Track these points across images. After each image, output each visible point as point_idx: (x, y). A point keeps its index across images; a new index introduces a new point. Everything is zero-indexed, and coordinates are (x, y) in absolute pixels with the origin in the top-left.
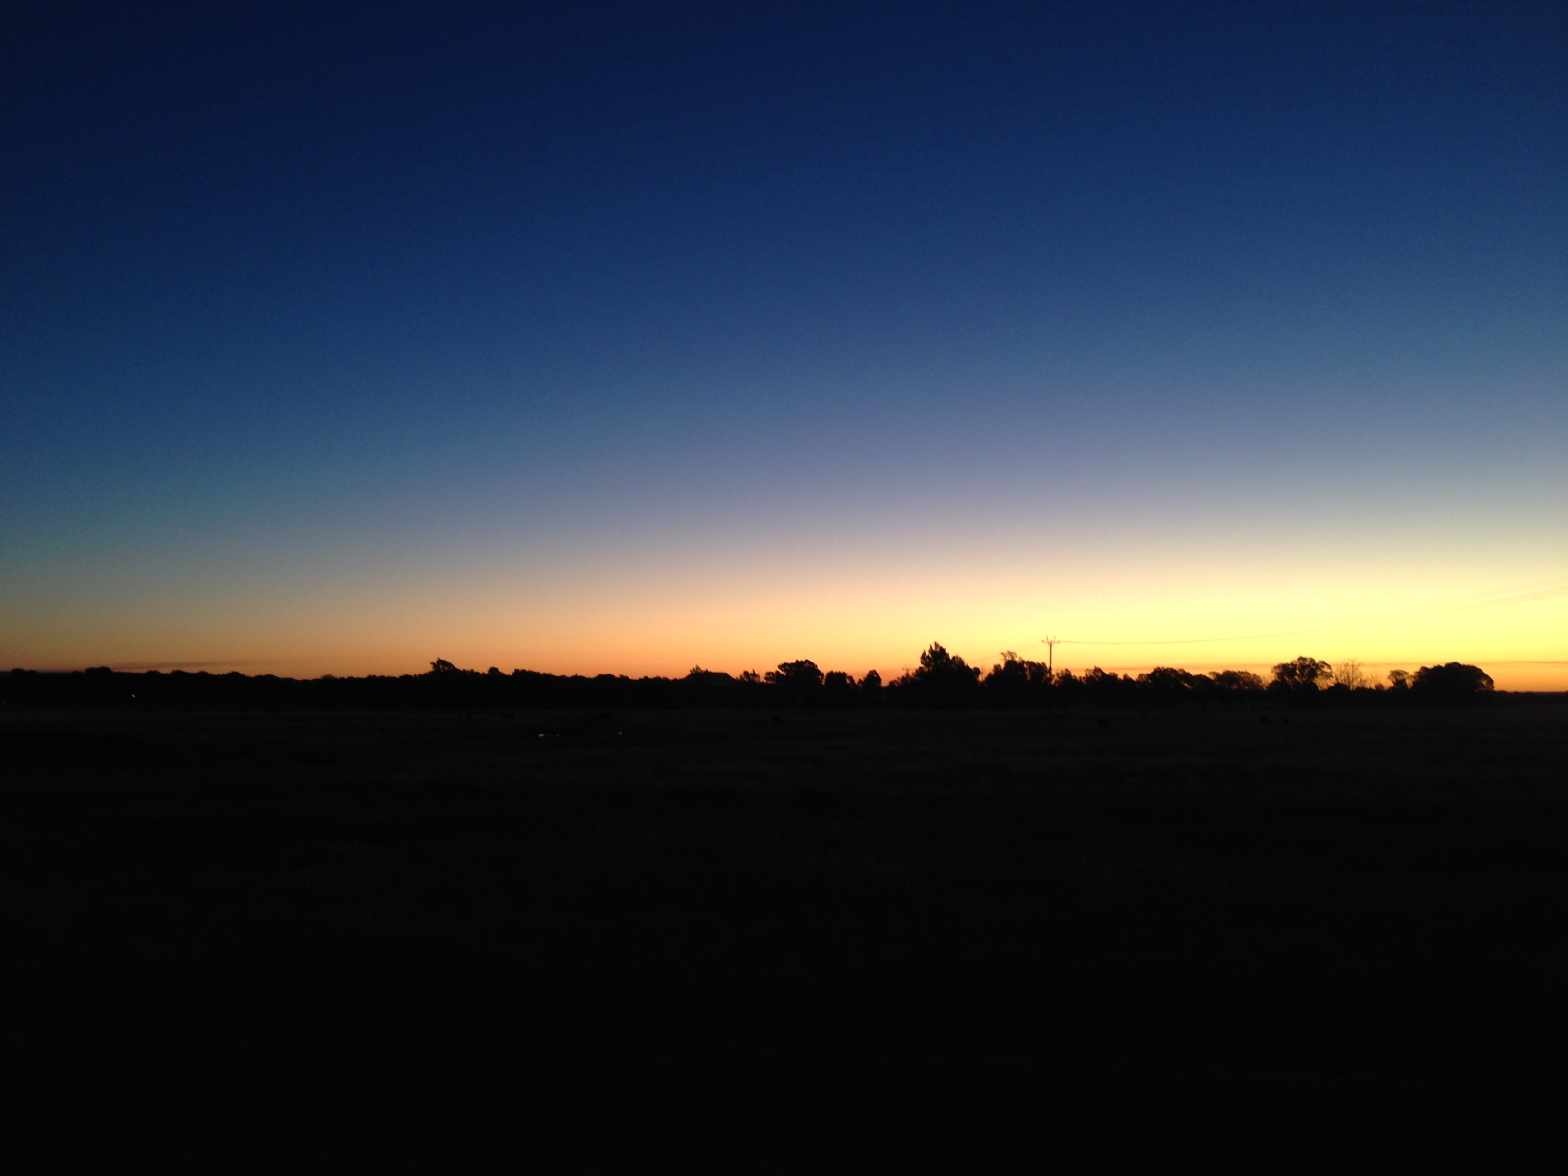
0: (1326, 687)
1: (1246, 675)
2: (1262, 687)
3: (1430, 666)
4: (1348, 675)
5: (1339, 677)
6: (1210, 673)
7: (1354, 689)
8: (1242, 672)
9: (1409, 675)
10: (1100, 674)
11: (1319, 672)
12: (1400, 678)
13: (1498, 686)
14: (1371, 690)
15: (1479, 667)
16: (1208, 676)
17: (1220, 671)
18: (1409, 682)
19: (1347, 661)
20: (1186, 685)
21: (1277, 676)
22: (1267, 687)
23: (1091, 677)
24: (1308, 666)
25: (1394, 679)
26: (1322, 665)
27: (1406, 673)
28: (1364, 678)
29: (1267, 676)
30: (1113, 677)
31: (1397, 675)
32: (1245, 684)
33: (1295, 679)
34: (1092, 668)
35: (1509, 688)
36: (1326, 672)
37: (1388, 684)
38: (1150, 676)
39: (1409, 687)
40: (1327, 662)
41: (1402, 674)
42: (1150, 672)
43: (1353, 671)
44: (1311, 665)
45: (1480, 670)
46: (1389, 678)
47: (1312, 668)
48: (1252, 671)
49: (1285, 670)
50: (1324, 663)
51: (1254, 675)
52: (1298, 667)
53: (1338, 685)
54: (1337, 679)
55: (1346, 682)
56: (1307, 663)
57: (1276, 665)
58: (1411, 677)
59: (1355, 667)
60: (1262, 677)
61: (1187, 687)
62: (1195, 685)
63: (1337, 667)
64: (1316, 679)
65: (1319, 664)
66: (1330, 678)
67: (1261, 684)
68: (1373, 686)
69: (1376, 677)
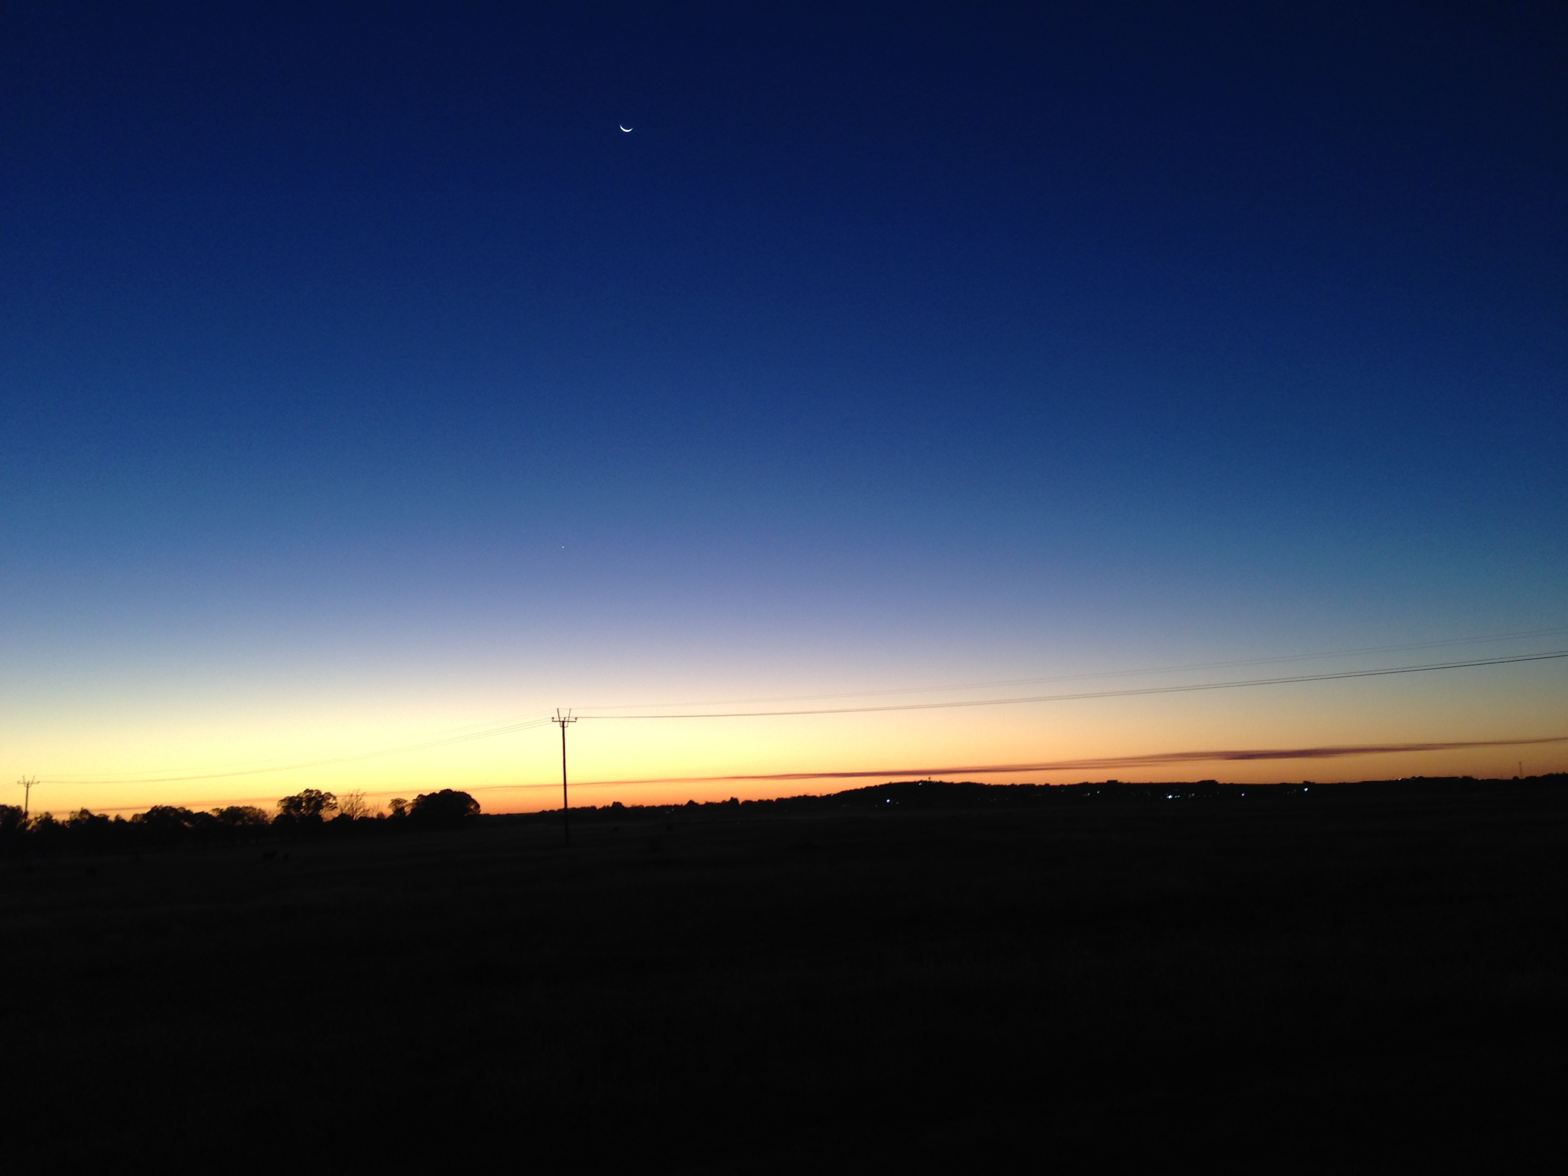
0: (331, 819)
1: (250, 810)
2: (267, 822)
3: (426, 794)
4: (352, 804)
5: (343, 807)
6: (214, 810)
7: (358, 819)
8: (247, 808)
9: (408, 803)
10: (87, 817)
11: (324, 804)
12: (400, 806)
13: (483, 810)
14: (373, 819)
15: (468, 793)
16: (211, 813)
17: (224, 807)
18: (408, 810)
19: (351, 792)
20: (186, 824)
21: (283, 809)
22: (272, 821)
23: (76, 820)
24: (314, 798)
25: (394, 807)
27: (406, 801)
28: (367, 808)
29: (273, 809)
30: (104, 819)
31: (397, 804)
32: (250, 819)
33: (301, 812)
34: (78, 809)
35: (493, 811)
36: (331, 804)
37: (388, 812)
38: (146, 816)
39: (407, 814)
40: (333, 793)
41: (401, 802)
42: (146, 811)
43: (357, 802)
44: (317, 798)
45: (469, 796)
46: (390, 806)
47: (318, 801)
48: (258, 806)
49: (291, 803)
50: (329, 795)
51: (260, 810)
52: (304, 800)
53: (342, 816)
54: (342, 810)
55: (350, 813)
56: (313, 795)
57: (283, 798)
58: (410, 804)
59: (359, 797)
60: (267, 812)
61: (188, 826)
62: (197, 822)
63: (342, 798)
64: (321, 810)
65: (325, 796)
66: (336, 809)
67: (265, 819)
68: (375, 815)
69: (378, 806)
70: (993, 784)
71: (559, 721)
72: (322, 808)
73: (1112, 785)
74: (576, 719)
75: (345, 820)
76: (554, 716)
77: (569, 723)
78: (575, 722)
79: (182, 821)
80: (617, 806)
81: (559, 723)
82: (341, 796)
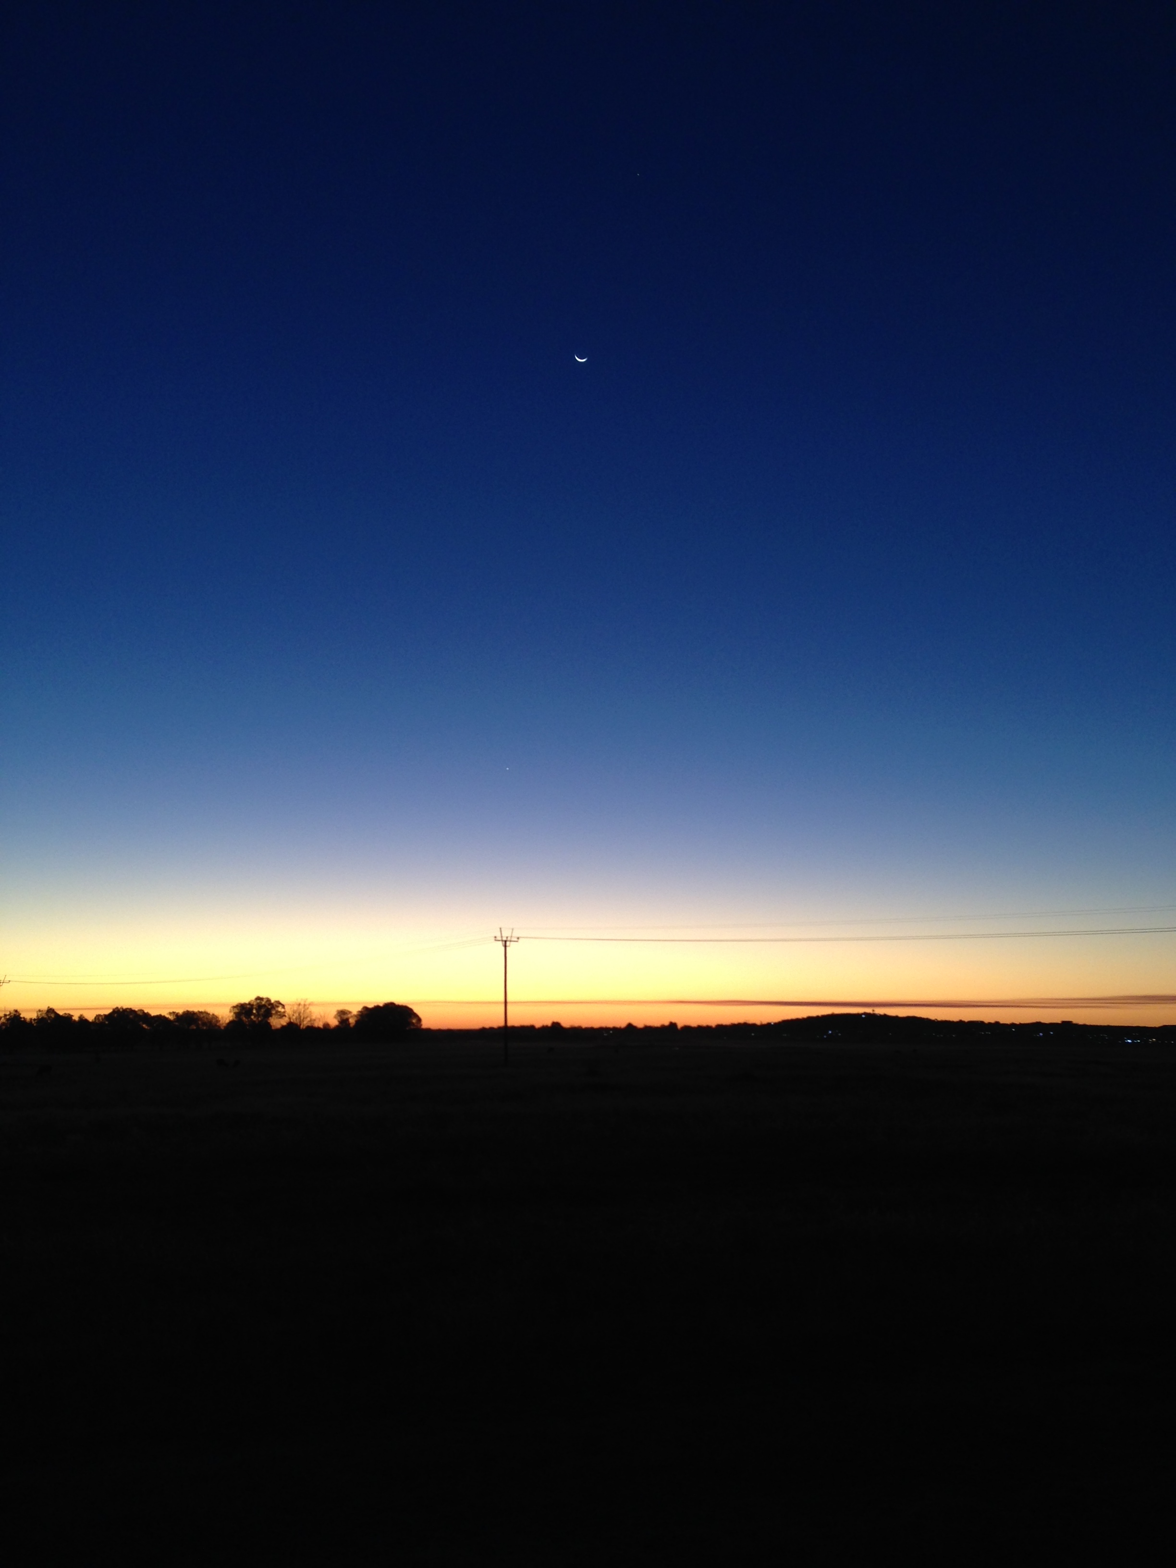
0: (279, 1026)
1: (204, 1015)
2: (219, 1027)
3: (371, 1006)
4: (299, 1014)
5: (291, 1016)
6: (170, 1013)
7: (304, 1027)
8: (201, 1013)
9: (352, 1014)
10: (53, 1016)
11: (274, 1012)
12: (345, 1017)
13: (425, 1024)
14: (319, 1028)
15: (410, 1006)
16: (167, 1016)
17: (180, 1011)
18: (352, 1021)
19: (299, 1001)
20: (144, 1026)
21: (234, 1016)
22: (225, 1027)
23: (43, 1018)
24: (264, 1005)
25: (339, 1018)
26: (277, 1005)
27: (350, 1012)
28: (314, 1017)
29: (225, 1015)
30: (68, 1018)
31: (342, 1014)
32: (204, 1024)
33: (251, 1019)
34: (44, 1008)
35: (434, 1026)
36: (280, 1012)
37: (334, 1022)
38: (107, 1017)
39: (352, 1025)
40: (282, 1002)
41: (346, 1013)
42: (107, 1012)
43: (304, 1011)
44: (267, 1005)
45: (411, 1010)
46: (335, 1017)
47: (268, 1008)
48: (211, 1011)
49: (243, 1010)
50: (279, 1003)
51: (213, 1015)
52: (255, 1007)
53: (291, 1024)
54: (290, 1018)
55: (298, 1022)
56: (263, 1003)
57: (235, 1004)
58: (354, 1016)
59: (307, 1006)
60: (220, 1017)
61: (146, 1027)
62: (155, 1025)
63: (290, 1007)
64: (270, 1018)
65: (275, 1004)
66: (284, 1017)
67: (218, 1024)
68: (320, 1024)
69: (324, 1016)
71: (502, 940)
73: (1066, 1025)
74: (518, 938)
75: (292, 1028)
76: (496, 935)
77: (512, 943)
78: (517, 941)
79: (141, 1023)
80: (556, 1026)
81: (501, 942)
82: (288, 1005)
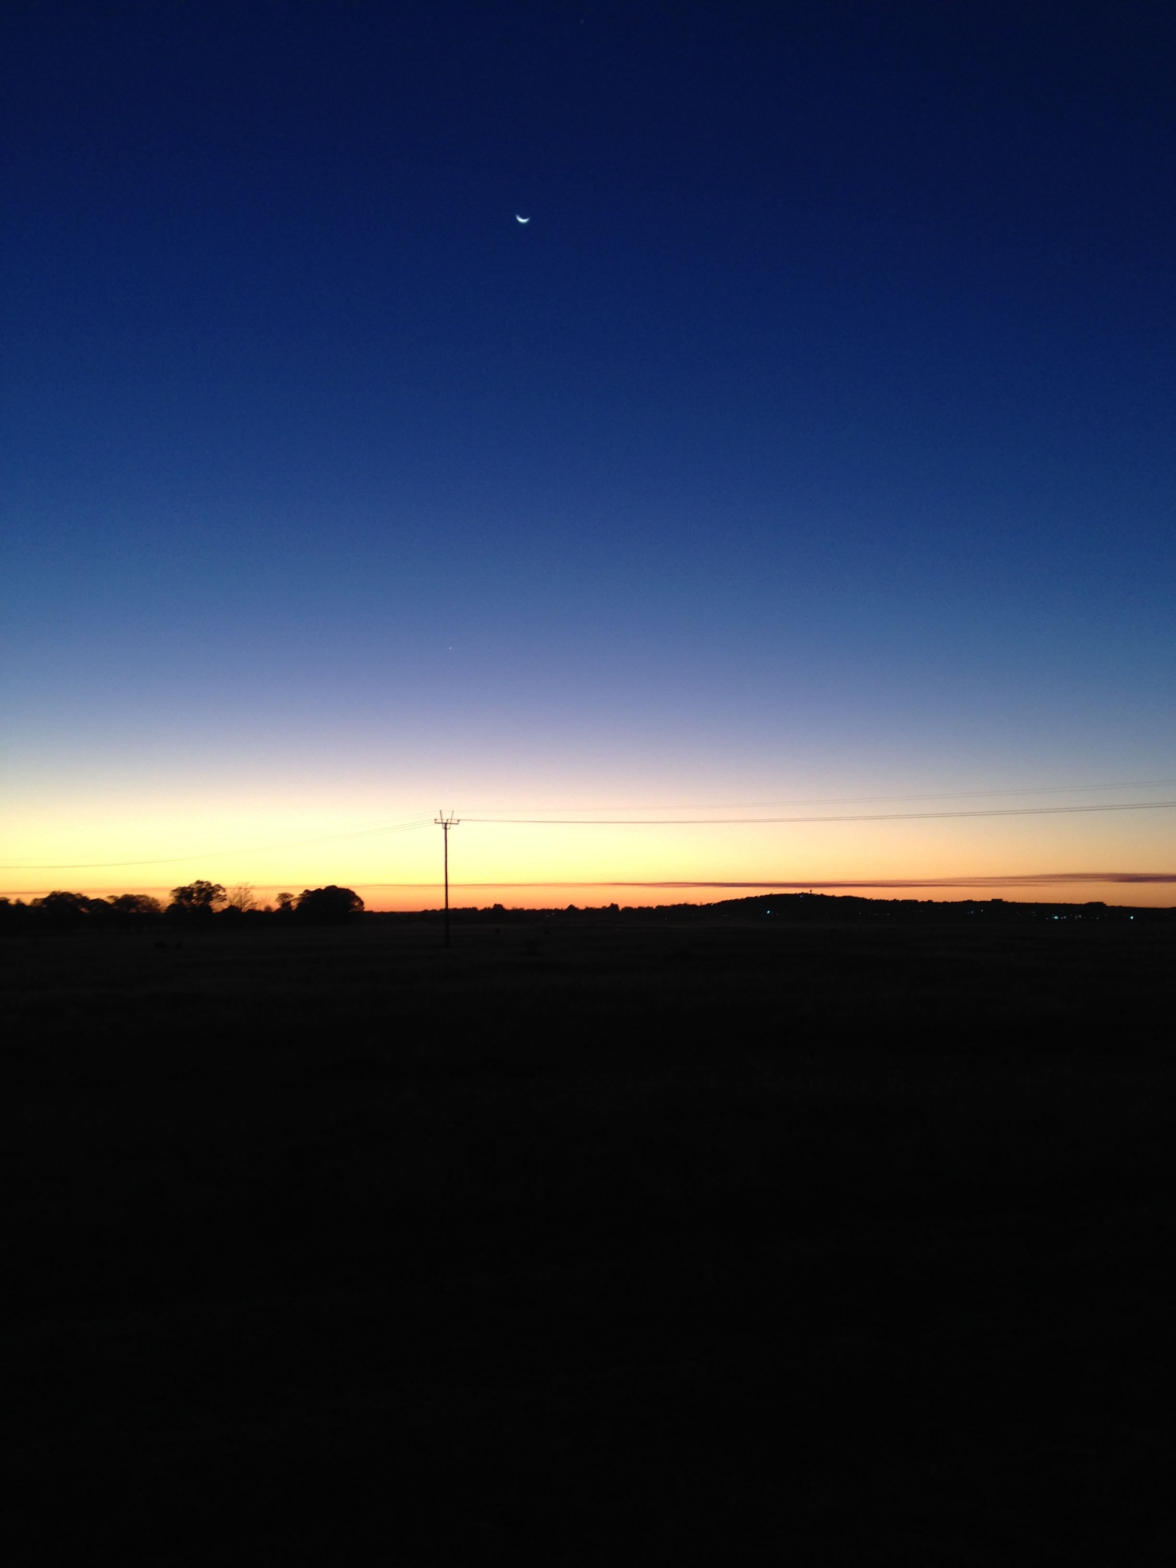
0: (220, 910)
1: (144, 898)
2: (159, 910)
3: (312, 889)
4: (241, 896)
5: (232, 899)
6: (109, 897)
7: (246, 911)
8: (141, 896)
9: (294, 898)
11: (214, 895)
12: (287, 900)
13: (367, 907)
14: (260, 912)
15: (352, 890)
16: (106, 900)
17: (120, 895)
18: (294, 904)
19: (240, 885)
20: (83, 909)
21: (175, 899)
22: (164, 910)
24: (204, 889)
25: (281, 901)
26: (219, 889)
27: (292, 896)
28: (255, 901)
29: (165, 899)
31: (284, 898)
32: (144, 907)
33: (192, 903)
35: (377, 909)
36: (220, 895)
37: (276, 906)
38: (45, 901)
39: (294, 908)
40: (223, 885)
41: (288, 897)
42: (45, 896)
43: (245, 895)
44: (208, 889)
45: (353, 893)
46: (277, 900)
47: (208, 892)
48: (151, 895)
49: (183, 893)
50: (219, 887)
51: (153, 899)
52: (195, 890)
53: (232, 908)
54: (231, 902)
55: (239, 905)
56: (203, 887)
57: (174, 889)
58: (295, 899)
59: (248, 890)
60: (160, 901)
61: (85, 911)
62: (93, 909)
63: (231, 890)
64: (211, 902)
65: (215, 887)
66: (225, 901)
67: (159, 908)
68: (262, 908)
69: (265, 900)
70: (874, 899)
71: (442, 823)
72: (212, 900)
73: (997, 904)
74: (459, 821)
75: (233, 912)
76: (436, 818)
77: (452, 825)
78: (458, 824)
79: (79, 907)
80: (498, 908)
81: (441, 824)
82: (231, 888)
